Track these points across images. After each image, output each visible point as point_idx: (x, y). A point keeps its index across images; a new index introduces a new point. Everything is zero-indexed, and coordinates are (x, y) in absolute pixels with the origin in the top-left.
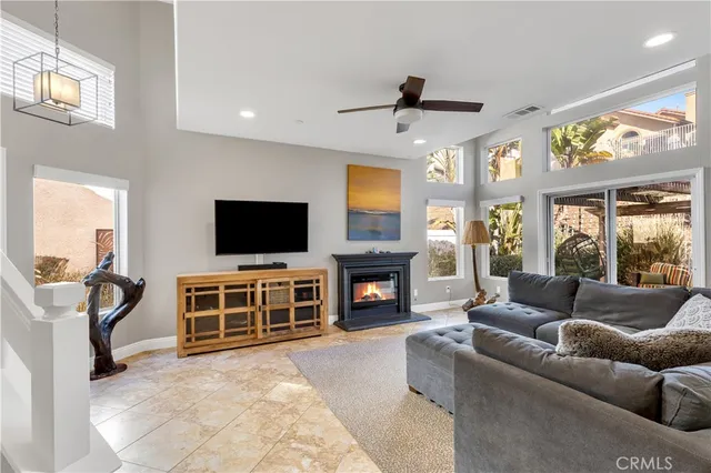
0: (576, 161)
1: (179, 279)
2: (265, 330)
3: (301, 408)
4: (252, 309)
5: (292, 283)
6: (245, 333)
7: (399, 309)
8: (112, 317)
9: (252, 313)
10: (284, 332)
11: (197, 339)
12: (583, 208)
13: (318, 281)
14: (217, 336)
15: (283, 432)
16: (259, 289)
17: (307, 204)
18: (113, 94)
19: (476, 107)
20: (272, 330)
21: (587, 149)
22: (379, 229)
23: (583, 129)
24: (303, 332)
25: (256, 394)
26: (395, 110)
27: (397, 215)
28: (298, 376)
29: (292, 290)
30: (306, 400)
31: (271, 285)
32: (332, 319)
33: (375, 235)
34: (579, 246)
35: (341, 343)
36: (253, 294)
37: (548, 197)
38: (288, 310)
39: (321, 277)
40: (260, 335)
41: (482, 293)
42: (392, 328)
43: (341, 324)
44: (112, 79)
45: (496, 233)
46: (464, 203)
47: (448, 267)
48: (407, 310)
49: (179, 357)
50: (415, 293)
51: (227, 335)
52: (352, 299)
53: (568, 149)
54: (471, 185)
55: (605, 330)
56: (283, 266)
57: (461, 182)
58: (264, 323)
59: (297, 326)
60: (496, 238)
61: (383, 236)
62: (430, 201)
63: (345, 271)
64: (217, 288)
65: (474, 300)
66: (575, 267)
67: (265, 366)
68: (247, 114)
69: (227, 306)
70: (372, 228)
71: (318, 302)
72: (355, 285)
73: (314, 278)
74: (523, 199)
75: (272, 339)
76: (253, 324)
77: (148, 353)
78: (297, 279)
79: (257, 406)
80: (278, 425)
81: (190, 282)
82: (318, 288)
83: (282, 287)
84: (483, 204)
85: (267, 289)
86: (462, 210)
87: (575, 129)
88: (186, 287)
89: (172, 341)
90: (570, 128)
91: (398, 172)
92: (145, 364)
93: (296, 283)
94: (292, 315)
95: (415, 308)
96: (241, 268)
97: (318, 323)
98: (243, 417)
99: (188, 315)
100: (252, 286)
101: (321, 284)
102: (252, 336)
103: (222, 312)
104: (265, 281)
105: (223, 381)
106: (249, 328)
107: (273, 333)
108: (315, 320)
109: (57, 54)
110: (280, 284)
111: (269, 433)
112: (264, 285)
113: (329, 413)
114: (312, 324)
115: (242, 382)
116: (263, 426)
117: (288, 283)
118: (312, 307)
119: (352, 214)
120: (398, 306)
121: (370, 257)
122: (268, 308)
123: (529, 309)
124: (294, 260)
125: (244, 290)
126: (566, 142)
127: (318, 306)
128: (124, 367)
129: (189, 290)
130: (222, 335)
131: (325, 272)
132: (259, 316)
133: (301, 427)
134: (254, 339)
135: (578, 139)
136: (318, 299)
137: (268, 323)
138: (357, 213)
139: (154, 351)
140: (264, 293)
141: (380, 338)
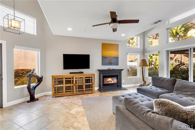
0: (181, 39)
1: (52, 76)
2: (76, 91)
3: (78, 116)
4: (73, 85)
5: (84, 78)
6: (71, 91)
7: (118, 86)
8: (35, 86)
9: (73, 86)
10: (82, 92)
11: (57, 93)
12: (183, 55)
13: (92, 77)
14: (63, 92)
15: (70, 124)
16: (75, 79)
17: (89, 55)
18: (36, 26)
19: (137, 21)
20: (78, 91)
21: (185, 35)
22: (112, 62)
23: (183, 29)
24: (87, 92)
25: (67, 111)
26: (110, 24)
27: (118, 58)
28: (81, 106)
29: (84, 80)
30: (80, 114)
31: (78, 78)
32: (96, 88)
33: (110, 64)
34: (181, 67)
35: (98, 96)
36: (73, 80)
37: (168, 51)
38: (83, 85)
39: (93, 76)
40: (75, 92)
41: (145, 82)
42: (114, 92)
43: (100, 90)
44: (36, 22)
45: (153, 63)
46: (140, 54)
47: (135, 73)
48: (121, 86)
49: (52, 97)
50: (123, 81)
51: (66, 92)
52: (103, 82)
53: (178, 36)
54: (142, 48)
55: (172, 104)
56: (83, 73)
57: (139, 47)
58: (76, 89)
59: (85, 90)
60: (153, 65)
61: (113, 64)
62: (128, 53)
63: (101, 74)
64: (63, 79)
65: (142, 84)
66: (179, 74)
67: (73, 102)
68: (70, 29)
69: (66, 84)
70: (109, 62)
71: (92, 83)
72: (104, 79)
73: (91, 76)
74: (159, 52)
75: (78, 94)
76: (73, 89)
77: (46, 96)
78: (86, 77)
79: (66, 115)
80: (69, 121)
81: (55, 77)
82: (92, 79)
83: (81, 79)
84: (146, 54)
85: (77, 79)
86: (139, 56)
87: (180, 29)
88: (54, 78)
89: (50, 93)
90: (178, 29)
91: (118, 45)
92: (43, 99)
93: (85, 78)
94: (84, 87)
95: (123, 86)
96: (71, 73)
97: (92, 90)
98: (61, 118)
99: (55, 86)
100: (73, 78)
101: (93, 78)
102: (73, 92)
103: (64, 85)
104: (76, 77)
105: (61, 106)
106: (72, 90)
107: (79, 92)
108: (91, 89)
109: (14, 14)
110: (81, 78)
111: (66, 124)
112: (76, 78)
113: (85, 119)
114: (90, 90)
115: (65, 106)
116: (65, 122)
117: (83, 78)
118: (90, 85)
119: (104, 58)
120: (118, 85)
121: (109, 70)
122: (77, 85)
123: (157, 89)
124: (85, 71)
125: (70, 79)
126: (177, 33)
127: (92, 85)
128: (38, 99)
129: (55, 79)
130: (64, 92)
131: (94, 75)
132: (75, 87)
133: (76, 123)
134: (73, 93)
135: (181, 32)
136: (92, 82)
137: (77, 89)
138: (105, 57)
139: (47, 95)
140: (76, 80)
141: (109, 95)
